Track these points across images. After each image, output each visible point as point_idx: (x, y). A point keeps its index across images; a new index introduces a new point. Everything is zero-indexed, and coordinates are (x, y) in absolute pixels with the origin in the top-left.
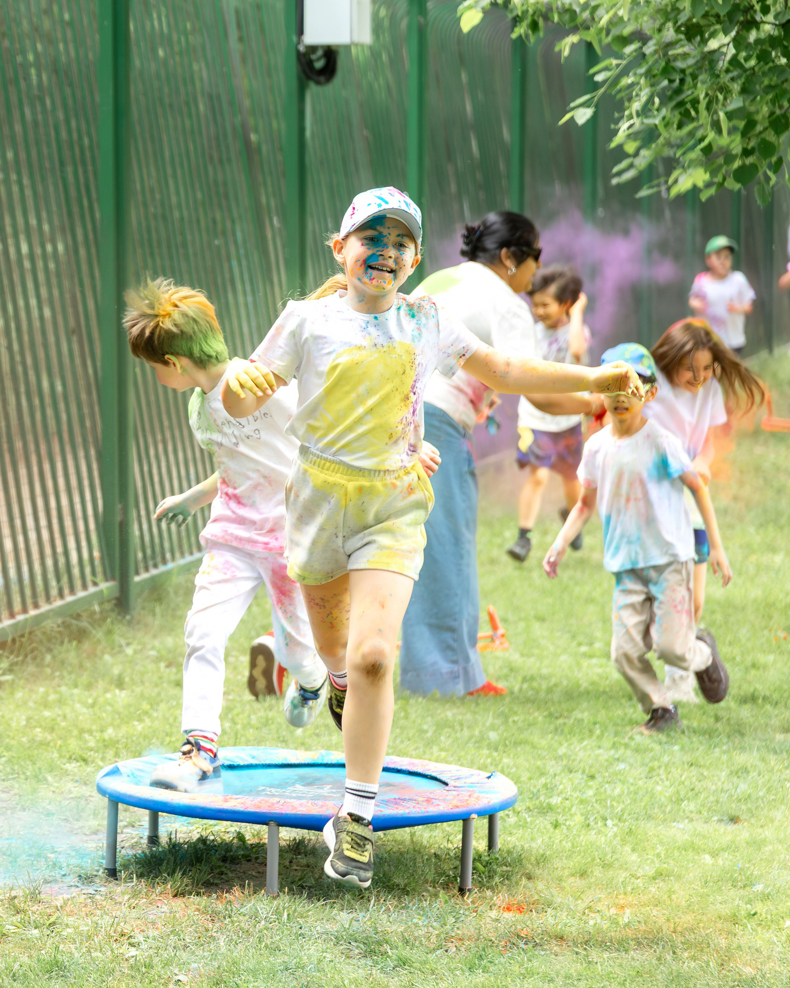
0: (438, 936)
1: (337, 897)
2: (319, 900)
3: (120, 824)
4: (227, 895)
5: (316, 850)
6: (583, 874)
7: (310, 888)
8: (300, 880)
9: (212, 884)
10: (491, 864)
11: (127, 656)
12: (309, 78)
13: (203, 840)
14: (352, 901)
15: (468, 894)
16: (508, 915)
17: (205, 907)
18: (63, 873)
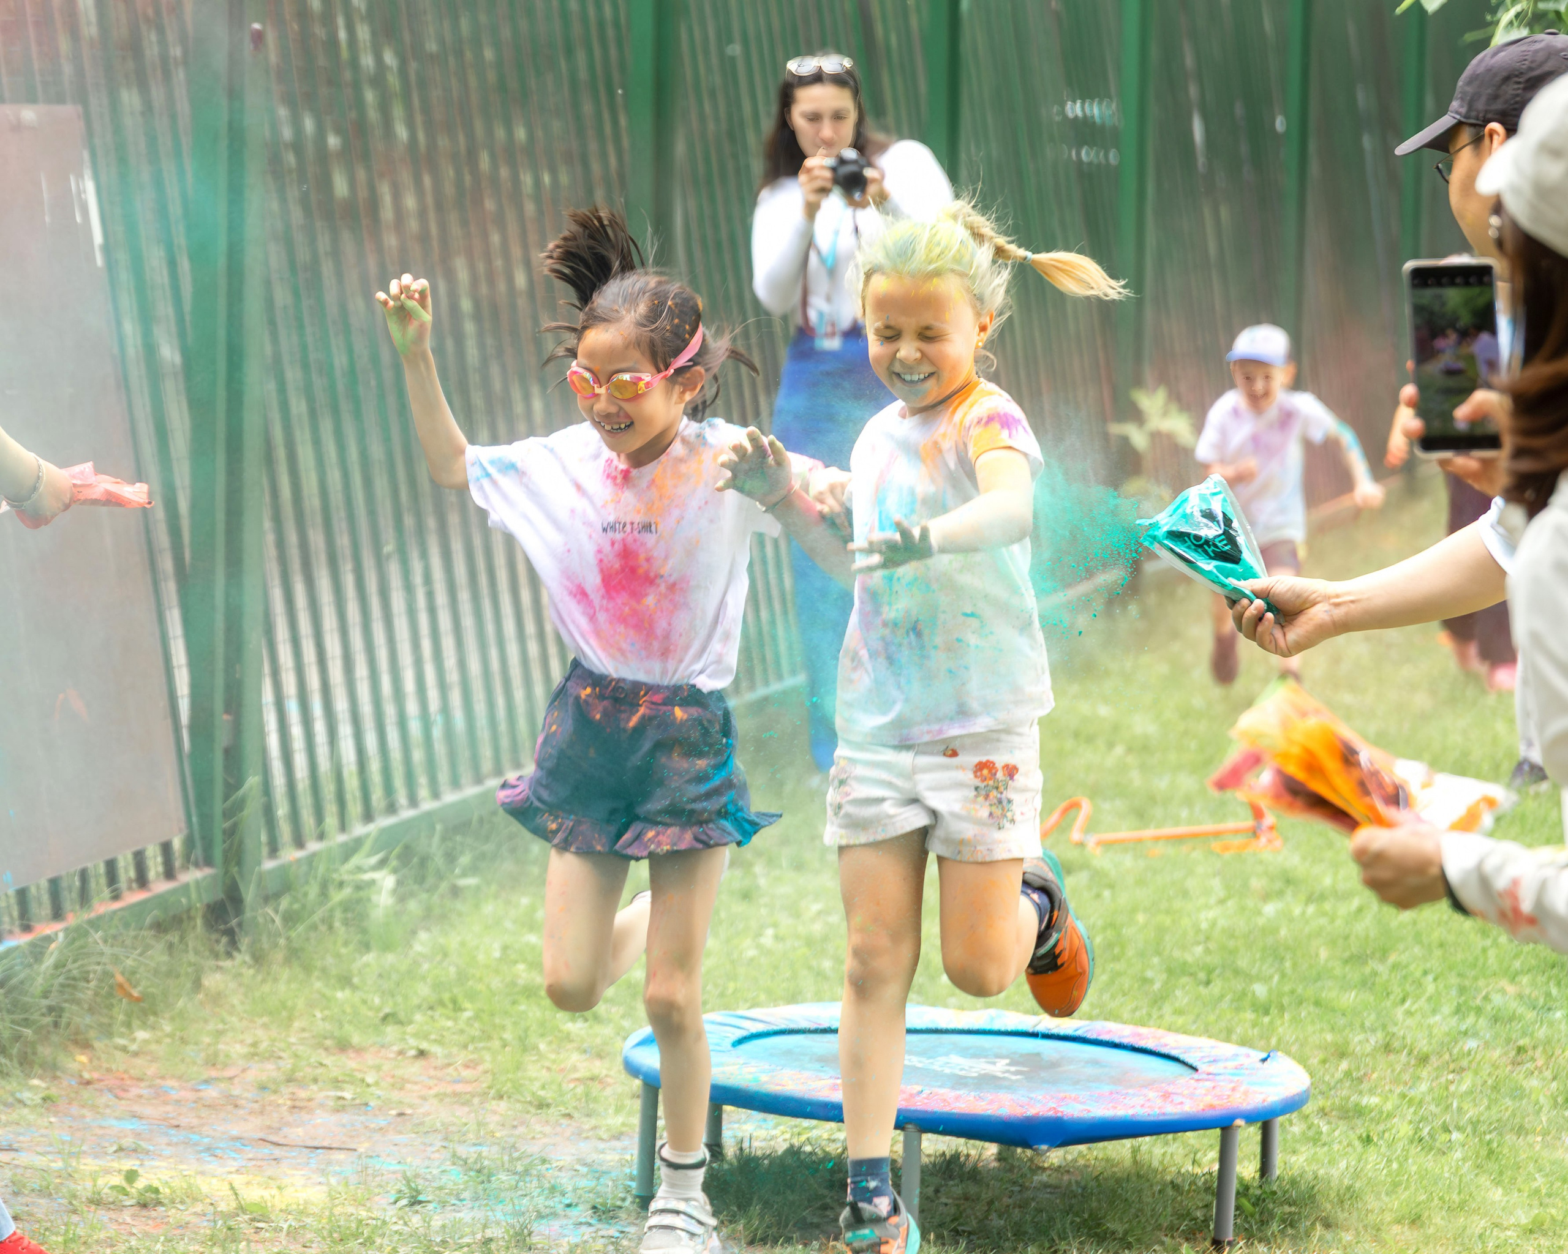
4: (834, 1243)
5: (980, 1172)
6: (1416, 1221)
8: (952, 1221)
9: (811, 1225)
10: (1264, 1200)
13: (793, 1152)
15: (1227, 1249)
18: (567, 1202)
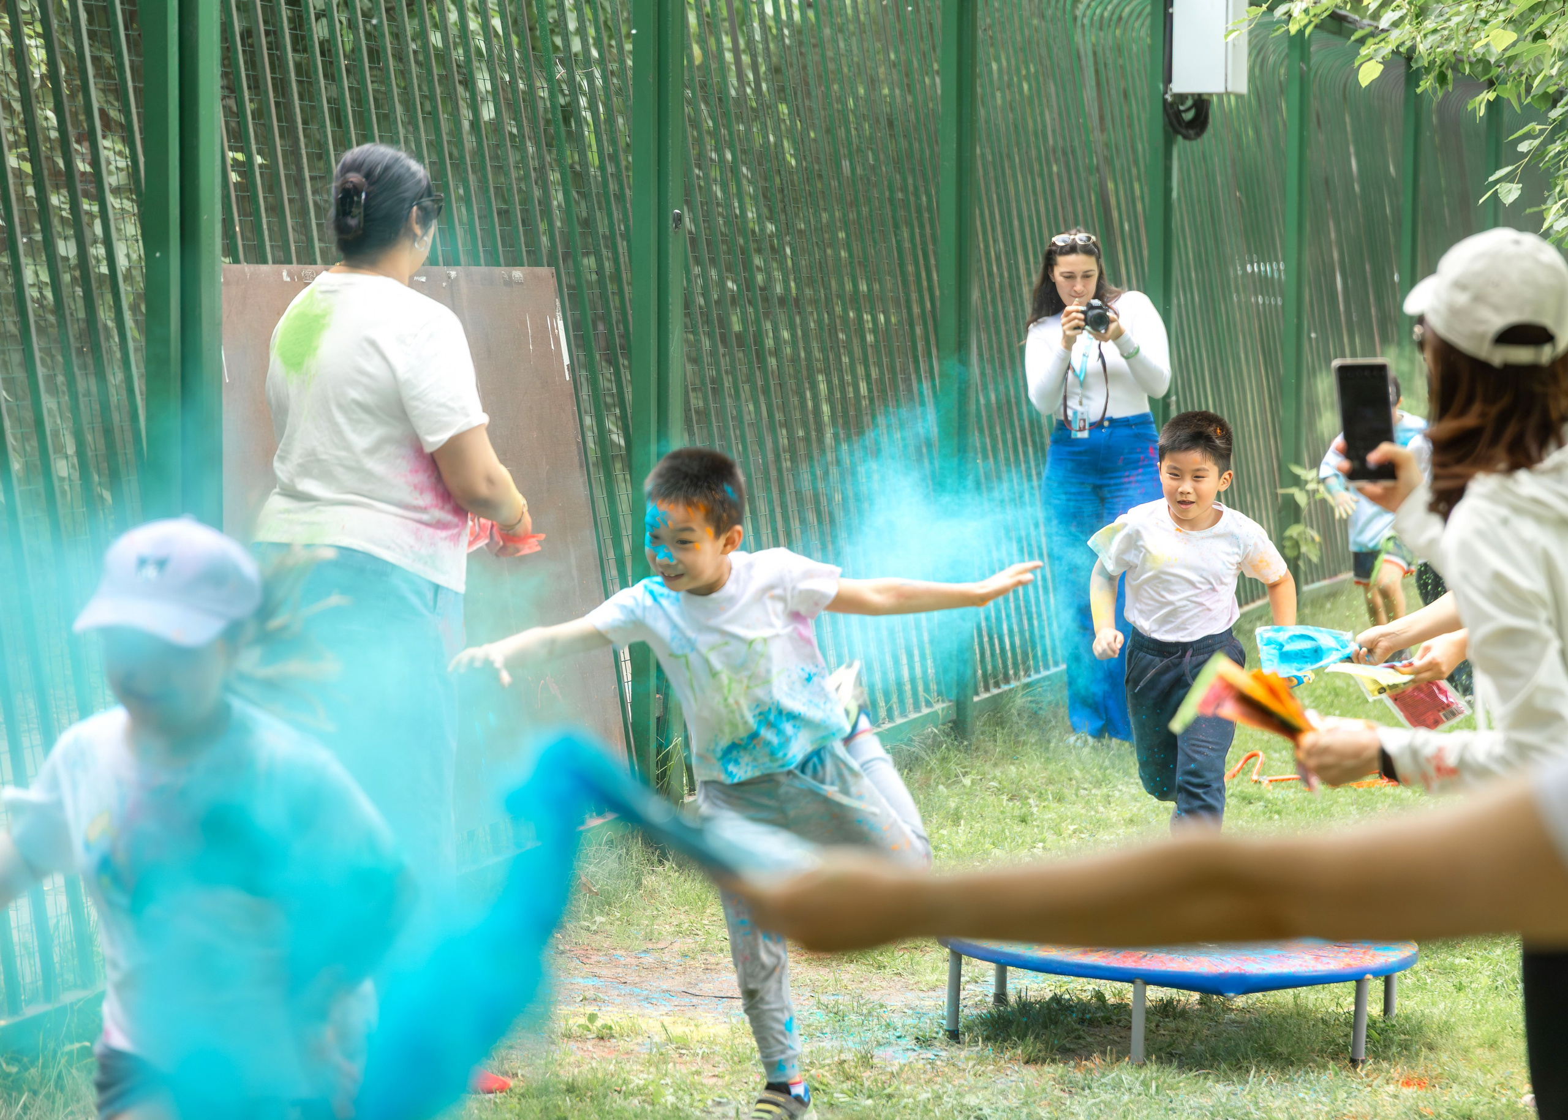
0: (1328, 1113)
1: (1211, 1067)
2: (1191, 1070)
3: (963, 979)
4: (1088, 1063)
5: (1187, 1013)
6: (1493, 1045)
7: (1180, 1055)
8: (1168, 1047)
9: (1069, 1050)
10: (1386, 1032)
11: (964, 786)
12: (1177, 132)
13: (1056, 999)
14: (1229, 1072)
15: (1360, 1066)
16: (1407, 1091)
17: (1061, 1077)
18: (898, 1035)
